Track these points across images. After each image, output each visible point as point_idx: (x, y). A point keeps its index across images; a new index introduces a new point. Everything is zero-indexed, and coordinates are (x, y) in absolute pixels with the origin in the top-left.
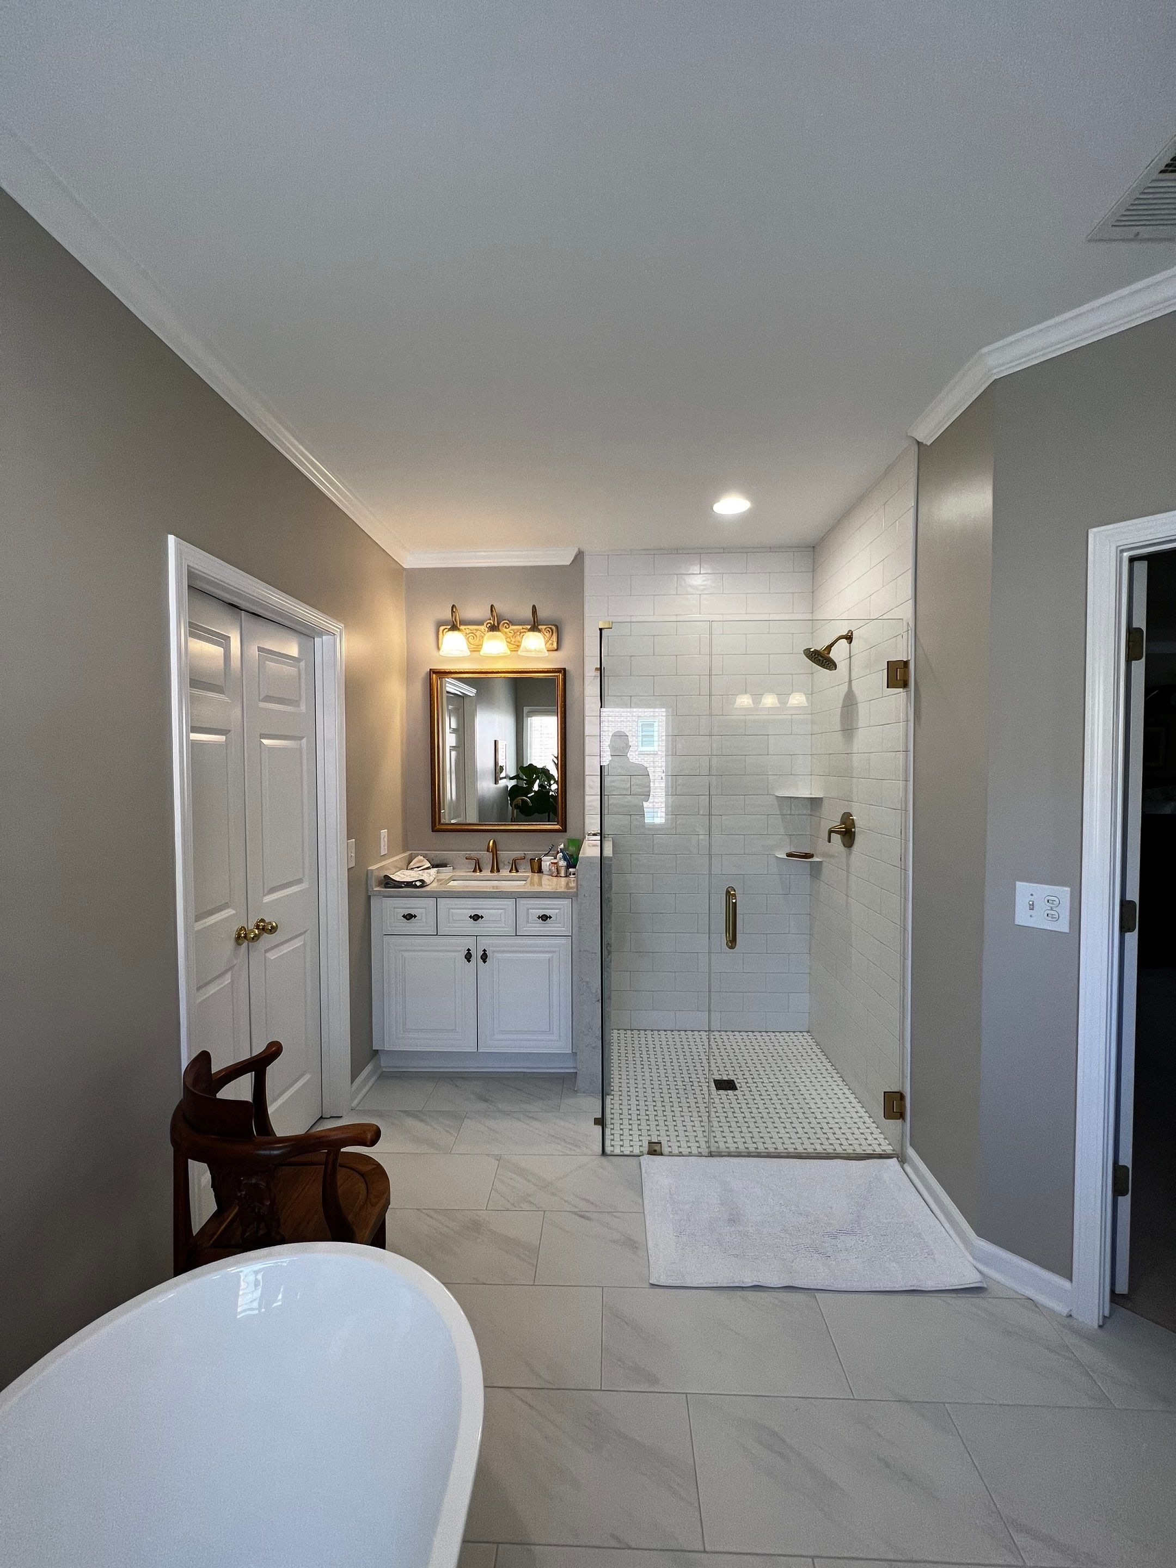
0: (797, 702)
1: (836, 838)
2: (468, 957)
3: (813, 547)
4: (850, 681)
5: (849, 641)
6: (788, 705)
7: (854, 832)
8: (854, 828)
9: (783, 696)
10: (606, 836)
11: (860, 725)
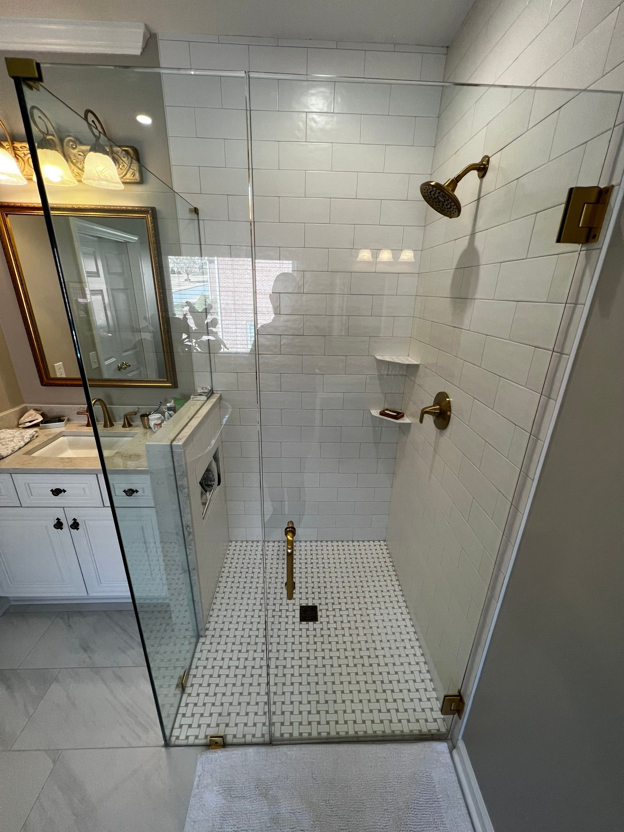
0: (406, 258)
1: (429, 419)
2: (59, 525)
3: (448, 47)
4: (473, 234)
5: (481, 174)
6: (400, 260)
7: (450, 416)
8: (450, 411)
9: (397, 251)
10: (215, 392)
11: (477, 296)
